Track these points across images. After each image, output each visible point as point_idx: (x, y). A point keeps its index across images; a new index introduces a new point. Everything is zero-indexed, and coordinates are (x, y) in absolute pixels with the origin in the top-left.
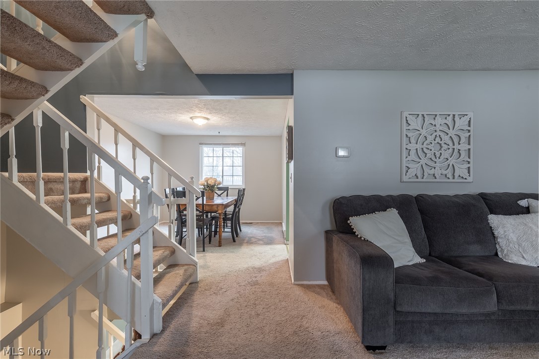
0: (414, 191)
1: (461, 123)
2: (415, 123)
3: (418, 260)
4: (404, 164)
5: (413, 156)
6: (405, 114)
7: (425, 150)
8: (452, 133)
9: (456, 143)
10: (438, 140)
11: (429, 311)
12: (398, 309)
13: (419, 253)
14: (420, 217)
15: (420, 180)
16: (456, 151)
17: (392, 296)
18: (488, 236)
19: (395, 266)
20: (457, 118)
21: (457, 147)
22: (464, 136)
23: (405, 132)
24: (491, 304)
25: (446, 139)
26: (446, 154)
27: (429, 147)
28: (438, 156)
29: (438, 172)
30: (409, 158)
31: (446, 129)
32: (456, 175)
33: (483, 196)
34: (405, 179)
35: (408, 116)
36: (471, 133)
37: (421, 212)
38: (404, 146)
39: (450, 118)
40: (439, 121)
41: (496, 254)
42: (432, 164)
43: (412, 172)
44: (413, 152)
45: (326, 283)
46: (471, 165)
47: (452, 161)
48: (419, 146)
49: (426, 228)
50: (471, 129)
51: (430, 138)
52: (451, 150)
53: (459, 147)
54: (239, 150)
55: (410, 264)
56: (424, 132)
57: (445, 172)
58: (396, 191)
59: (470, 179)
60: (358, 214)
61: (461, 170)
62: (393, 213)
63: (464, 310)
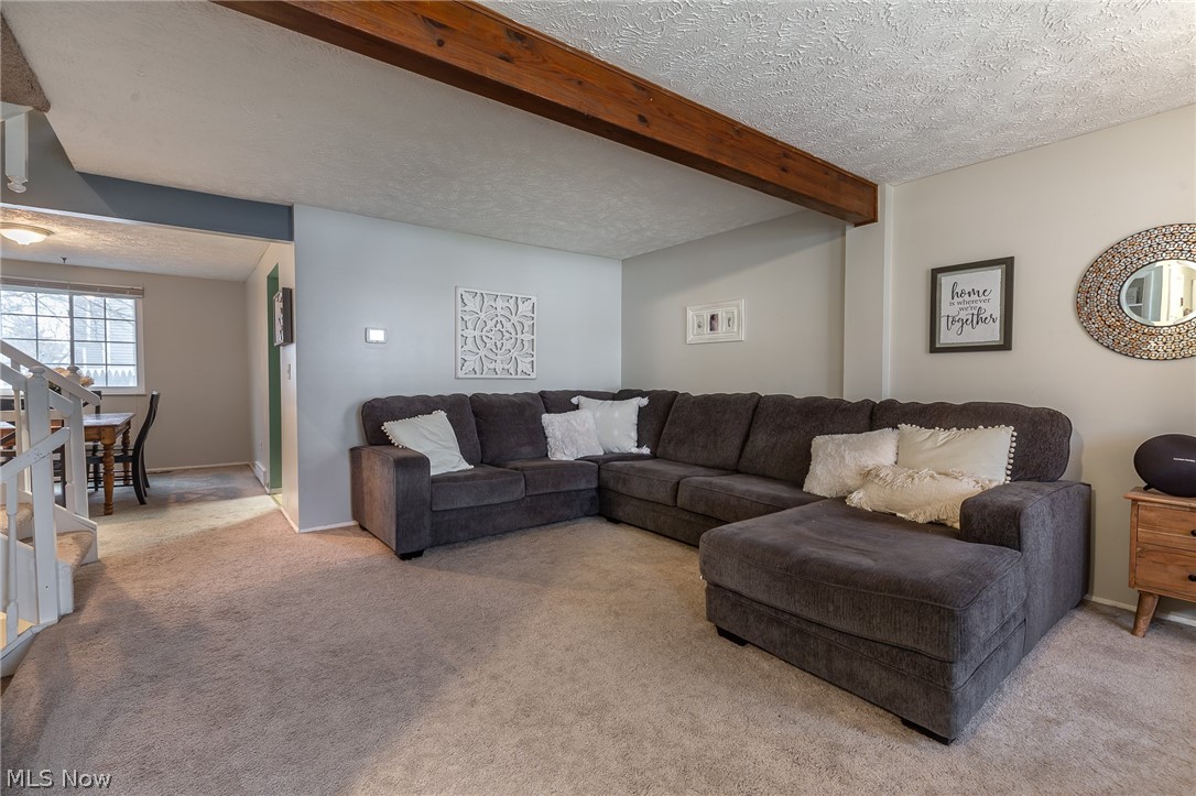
0: (469, 390)
1: (524, 308)
2: (473, 304)
3: (466, 466)
4: (460, 356)
5: (470, 345)
6: (460, 291)
7: (484, 338)
8: (514, 319)
9: (519, 332)
10: (499, 326)
11: (464, 505)
12: (434, 509)
13: (469, 461)
14: (473, 420)
15: (478, 376)
16: (519, 341)
17: (428, 496)
18: (539, 437)
19: (432, 474)
20: (520, 302)
21: (520, 336)
22: (528, 323)
23: (460, 315)
24: (518, 491)
25: (508, 325)
26: (508, 345)
27: (489, 334)
28: (499, 346)
29: (499, 367)
30: (465, 348)
31: (508, 315)
32: (519, 371)
33: (542, 394)
34: (461, 374)
35: (463, 293)
36: (535, 321)
37: (476, 414)
38: (460, 333)
39: (512, 301)
40: (500, 303)
41: (547, 455)
42: (494, 357)
43: (469, 366)
44: (470, 341)
45: (352, 523)
46: (534, 359)
47: (514, 353)
48: (477, 333)
49: (480, 433)
50: (535, 316)
51: (490, 324)
52: (513, 340)
53: (522, 337)
54: (126, 306)
55: (455, 470)
56: (482, 315)
57: (507, 367)
58: (447, 390)
59: (533, 376)
60: (395, 418)
61: (524, 365)
62: (440, 417)
63: (496, 500)
